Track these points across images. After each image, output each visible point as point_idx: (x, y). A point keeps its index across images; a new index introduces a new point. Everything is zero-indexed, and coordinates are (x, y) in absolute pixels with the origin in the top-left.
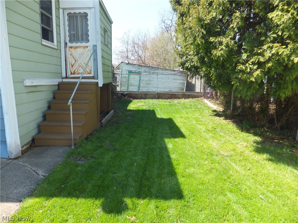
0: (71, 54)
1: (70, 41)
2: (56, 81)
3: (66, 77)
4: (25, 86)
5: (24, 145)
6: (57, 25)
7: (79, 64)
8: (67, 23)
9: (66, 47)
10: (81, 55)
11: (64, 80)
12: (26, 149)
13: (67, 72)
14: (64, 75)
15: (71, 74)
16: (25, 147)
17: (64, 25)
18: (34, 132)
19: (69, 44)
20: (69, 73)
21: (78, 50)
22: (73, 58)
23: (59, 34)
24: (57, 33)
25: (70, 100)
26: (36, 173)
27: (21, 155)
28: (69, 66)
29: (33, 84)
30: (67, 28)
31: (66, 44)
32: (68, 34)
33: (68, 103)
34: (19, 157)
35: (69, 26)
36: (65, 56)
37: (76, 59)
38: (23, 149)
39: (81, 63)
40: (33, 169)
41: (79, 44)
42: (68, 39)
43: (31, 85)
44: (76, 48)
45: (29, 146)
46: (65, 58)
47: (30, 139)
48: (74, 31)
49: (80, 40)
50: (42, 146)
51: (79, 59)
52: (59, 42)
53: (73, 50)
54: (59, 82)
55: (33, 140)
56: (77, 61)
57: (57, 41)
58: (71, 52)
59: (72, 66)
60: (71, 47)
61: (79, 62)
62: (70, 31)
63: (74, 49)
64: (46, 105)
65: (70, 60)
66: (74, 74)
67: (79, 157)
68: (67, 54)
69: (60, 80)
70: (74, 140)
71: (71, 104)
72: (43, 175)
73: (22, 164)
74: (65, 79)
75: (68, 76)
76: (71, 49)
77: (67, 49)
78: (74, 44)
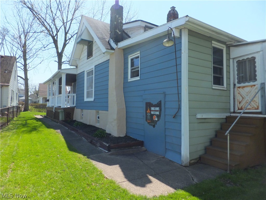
0: (239, 93)
1: (239, 82)
2: (224, 115)
3: (234, 112)
4: (197, 118)
5: (193, 160)
6: (227, 72)
7: (246, 101)
8: (236, 68)
9: (235, 88)
10: (248, 93)
11: (232, 115)
12: (193, 162)
13: (235, 108)
14: (232, 110)
15: (239, 109)
16: (193, 161)
17: (234, 71)
18: (201, 153)
19: (238, 85)
20: (236, 109)
21: (245, 89)
22: (241, 96)
23: (228, 78)
24: (227, 78)
25: (228, 132)
26: (193, 179)
27: (189, 165)
28: (237, 103)
29: (203, 117)
30: (236, 72)
31: (235, 85)
32: (236, 77)
33: (225, 133)
34: (188, 166)
35: (238, 70)
36: (234, 95)
37: (244, 97)
38: (191, 162)
39: (248, 100)
40: (192, 176)
41: (247, 84)
42: (236, 81)
43: (201, 117)
44: (244, 87)
45: (196, 161)
46: (234, 96)
47: (198, 157)
48: (243, 74)
49: (248, 80)
50: (205, 164)
51: (246, 96)
52: (228, 84)
53: (241, 90)
54: (227, 116)
55: (200, 158)
56: (244, 98)
57: (227, 84)
58: (239, 91)
59: (240, 103)
60: (239, 87)
61: (246, 100)
62: (238, 75)
63: (242, 88)
64: (214, 133)
65: (239, 98)
66: (241, 109)
67: (230, 181)
68: (236, 93)
69: (228, 114)
70: (229, 165)
71: (229, 135)
72: (196, 182)
73: (187, 171)
74: (233, 113)
75: (235, 111)
76: (239, 89)
77: (236, 89)
78: (242, 85)
